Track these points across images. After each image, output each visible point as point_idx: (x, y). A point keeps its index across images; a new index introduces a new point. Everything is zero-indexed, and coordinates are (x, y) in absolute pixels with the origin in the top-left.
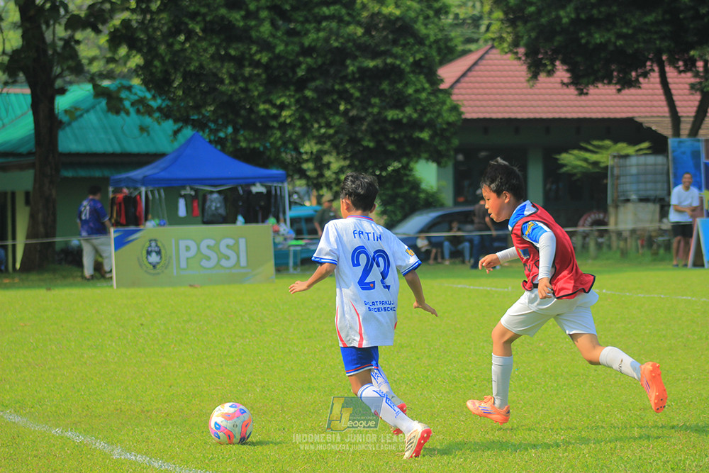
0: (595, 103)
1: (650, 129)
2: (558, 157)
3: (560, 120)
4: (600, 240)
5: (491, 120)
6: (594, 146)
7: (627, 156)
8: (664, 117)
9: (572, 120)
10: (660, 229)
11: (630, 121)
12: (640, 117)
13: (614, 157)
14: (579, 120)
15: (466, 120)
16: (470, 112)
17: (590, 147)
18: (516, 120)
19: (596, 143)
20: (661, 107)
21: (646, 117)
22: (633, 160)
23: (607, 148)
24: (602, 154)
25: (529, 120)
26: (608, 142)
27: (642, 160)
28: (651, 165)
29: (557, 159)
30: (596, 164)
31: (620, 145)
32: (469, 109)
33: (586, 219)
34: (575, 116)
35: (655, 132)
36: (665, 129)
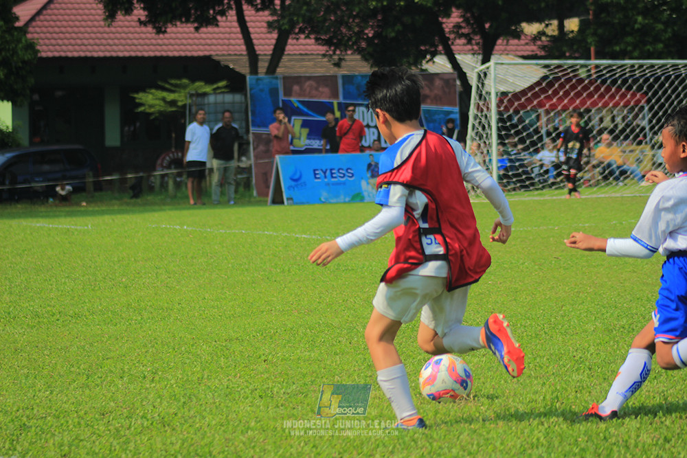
0: (172, 41)
1: (227, 67)
2: (136, 96)
3: (137, 58)
4: (178, 179)
5: (67, 58)
6: (171, 84)
7: (205, 94)
8: (241, 55)
9: (149, 58)
10: (239, 167)
11: (207, 59)
12: (217, 55)
13: (191, 95)
14: (156, 58)
15: (42, 59)
16: (46, 51)
17: (167, 86)
18: (92, 58)
19: (173, 81)
20: (239, 45)
21: (223, 55)
22: (212, 99)
23: (184, 87)
24: (180, 92)
25: (105, 59)
26: (185, 81)
27: (220, 98)
28: (228, 103)
29: (135, 98)
30: (173, 103)
31: (198, 84)
32: (45, 48)
33: (164, 158)
34: (152, 54)
35: (232, 70)
36: (243, 67)
